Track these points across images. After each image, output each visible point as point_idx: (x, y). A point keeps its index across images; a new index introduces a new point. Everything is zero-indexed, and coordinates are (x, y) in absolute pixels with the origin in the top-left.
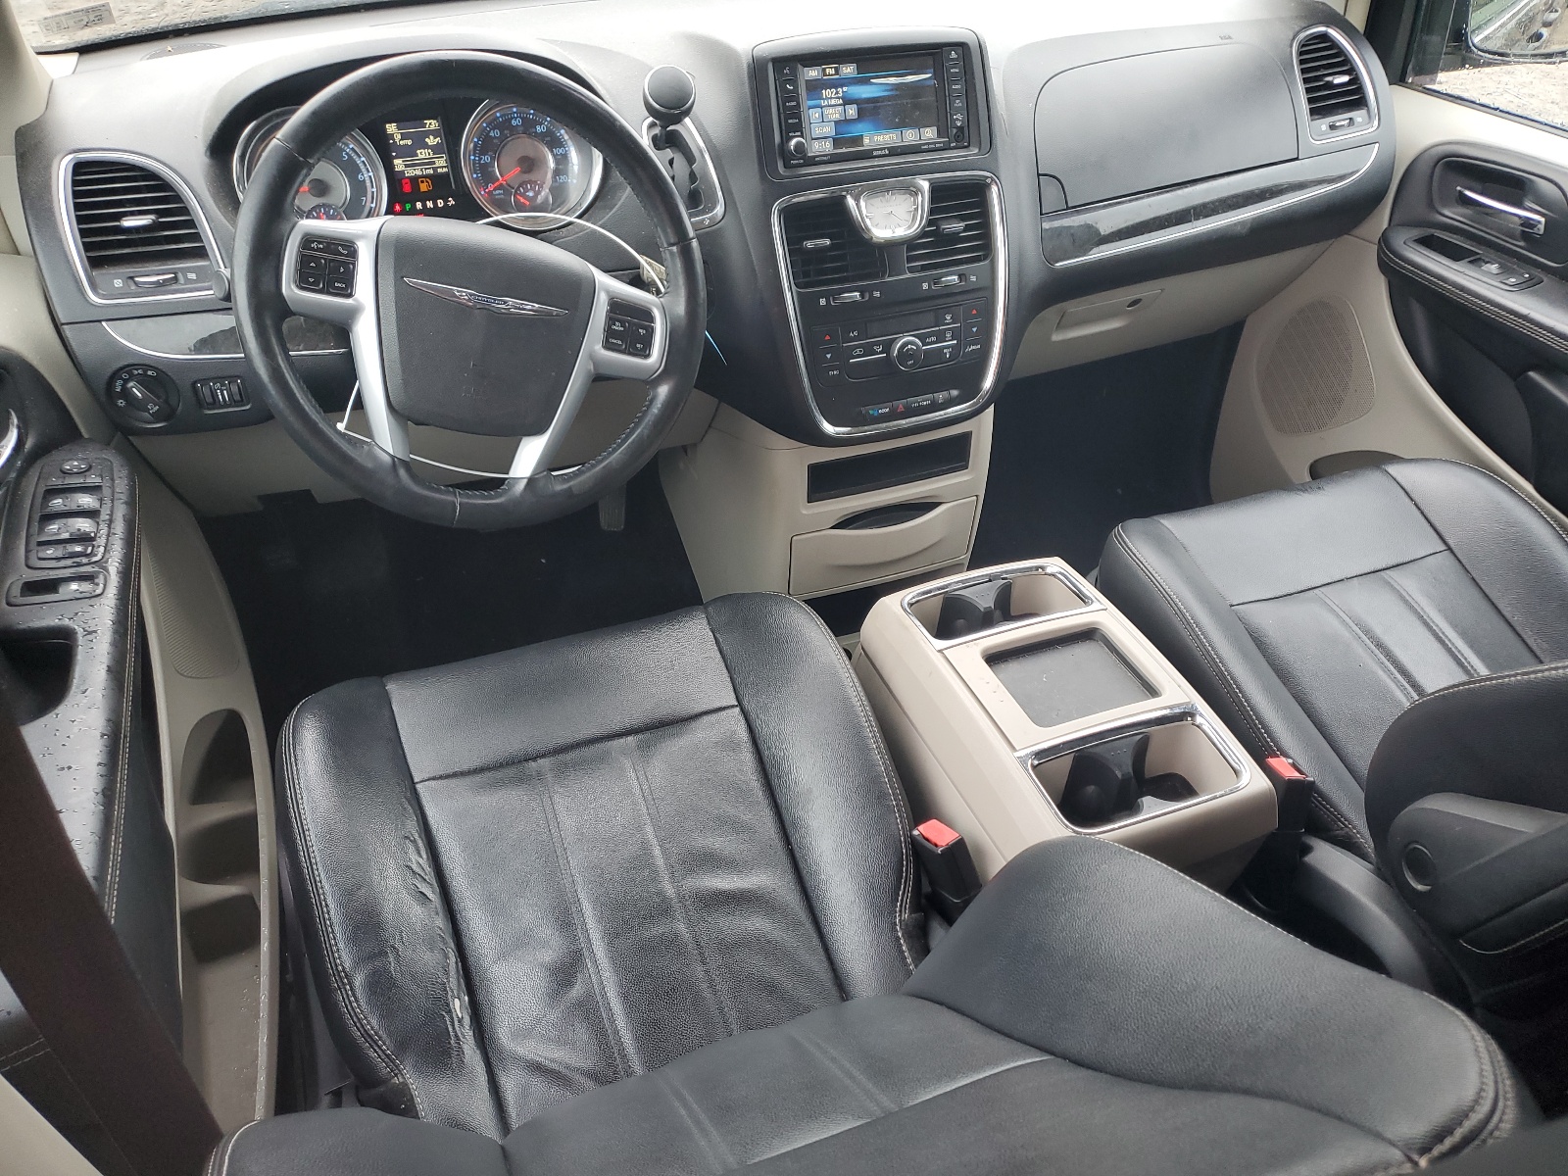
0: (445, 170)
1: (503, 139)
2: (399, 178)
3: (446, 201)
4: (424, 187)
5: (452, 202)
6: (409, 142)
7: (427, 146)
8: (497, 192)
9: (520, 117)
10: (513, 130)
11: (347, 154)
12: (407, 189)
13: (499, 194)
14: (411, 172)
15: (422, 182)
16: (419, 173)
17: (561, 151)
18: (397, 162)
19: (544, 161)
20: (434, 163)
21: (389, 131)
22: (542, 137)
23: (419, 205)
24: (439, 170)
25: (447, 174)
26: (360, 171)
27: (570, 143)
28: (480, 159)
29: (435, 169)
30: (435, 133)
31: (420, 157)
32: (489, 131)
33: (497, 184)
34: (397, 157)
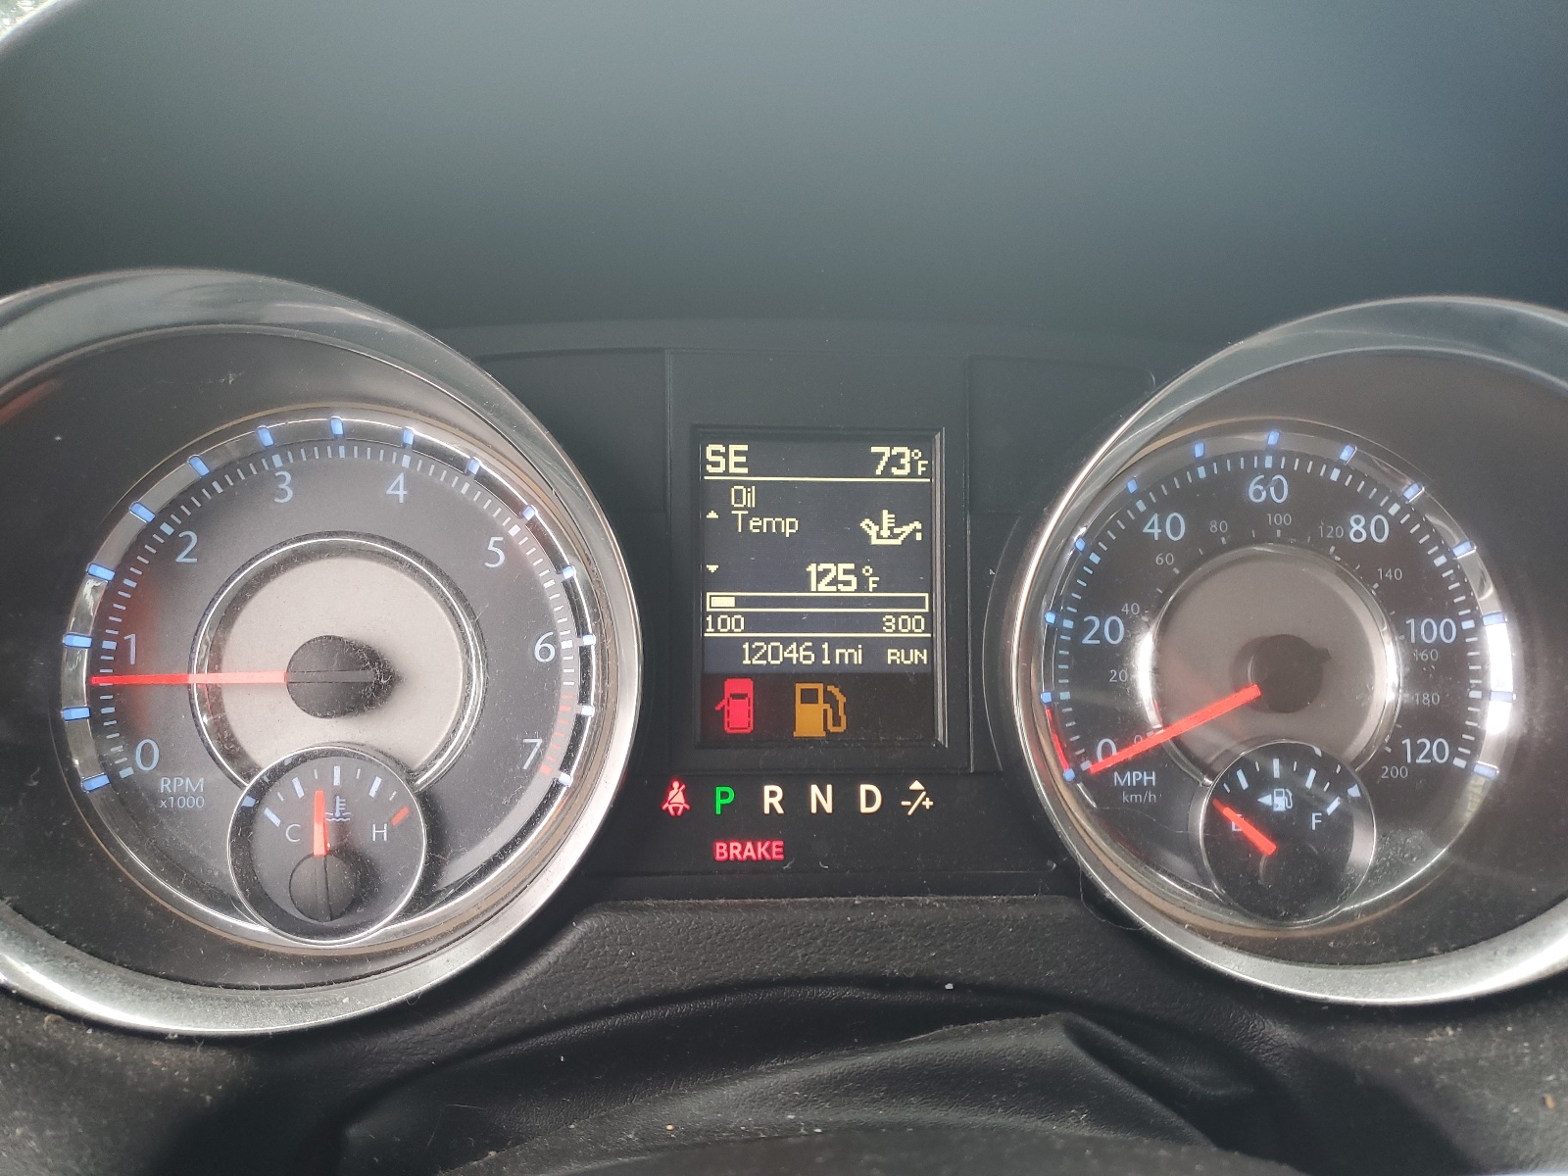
0: (916, 656)
1: (1199, 552)
2: (714, 666)
3: (895, 791)
4: (810, 720)
5: (920, 797)
6: (789, 526)
7: (858, 550)
8: (1133, 777)
9: (1288, 472)
10: (1250, 525)
11: (508, 545)
12: (739, 716)
13: (1139, 788)
14: (766, 652)
15: (810, 697)
16: (799, 655)
17: (1438, 631)
18: (720, 601)
19: (1362, 665)
20: (876, 623)
21: (715, 470)
22: (1360, 563)
23: (772, 797)
24: (893, 656)
25: (923, 678)
26: (542, 620)
27: (1488, 597)
28: (1082, 628)
29: (875, 649)
30: (907, 502)
31: (823, 588)
32: (1143, 518)
33: (1139, 746)
34: (721, 584)
